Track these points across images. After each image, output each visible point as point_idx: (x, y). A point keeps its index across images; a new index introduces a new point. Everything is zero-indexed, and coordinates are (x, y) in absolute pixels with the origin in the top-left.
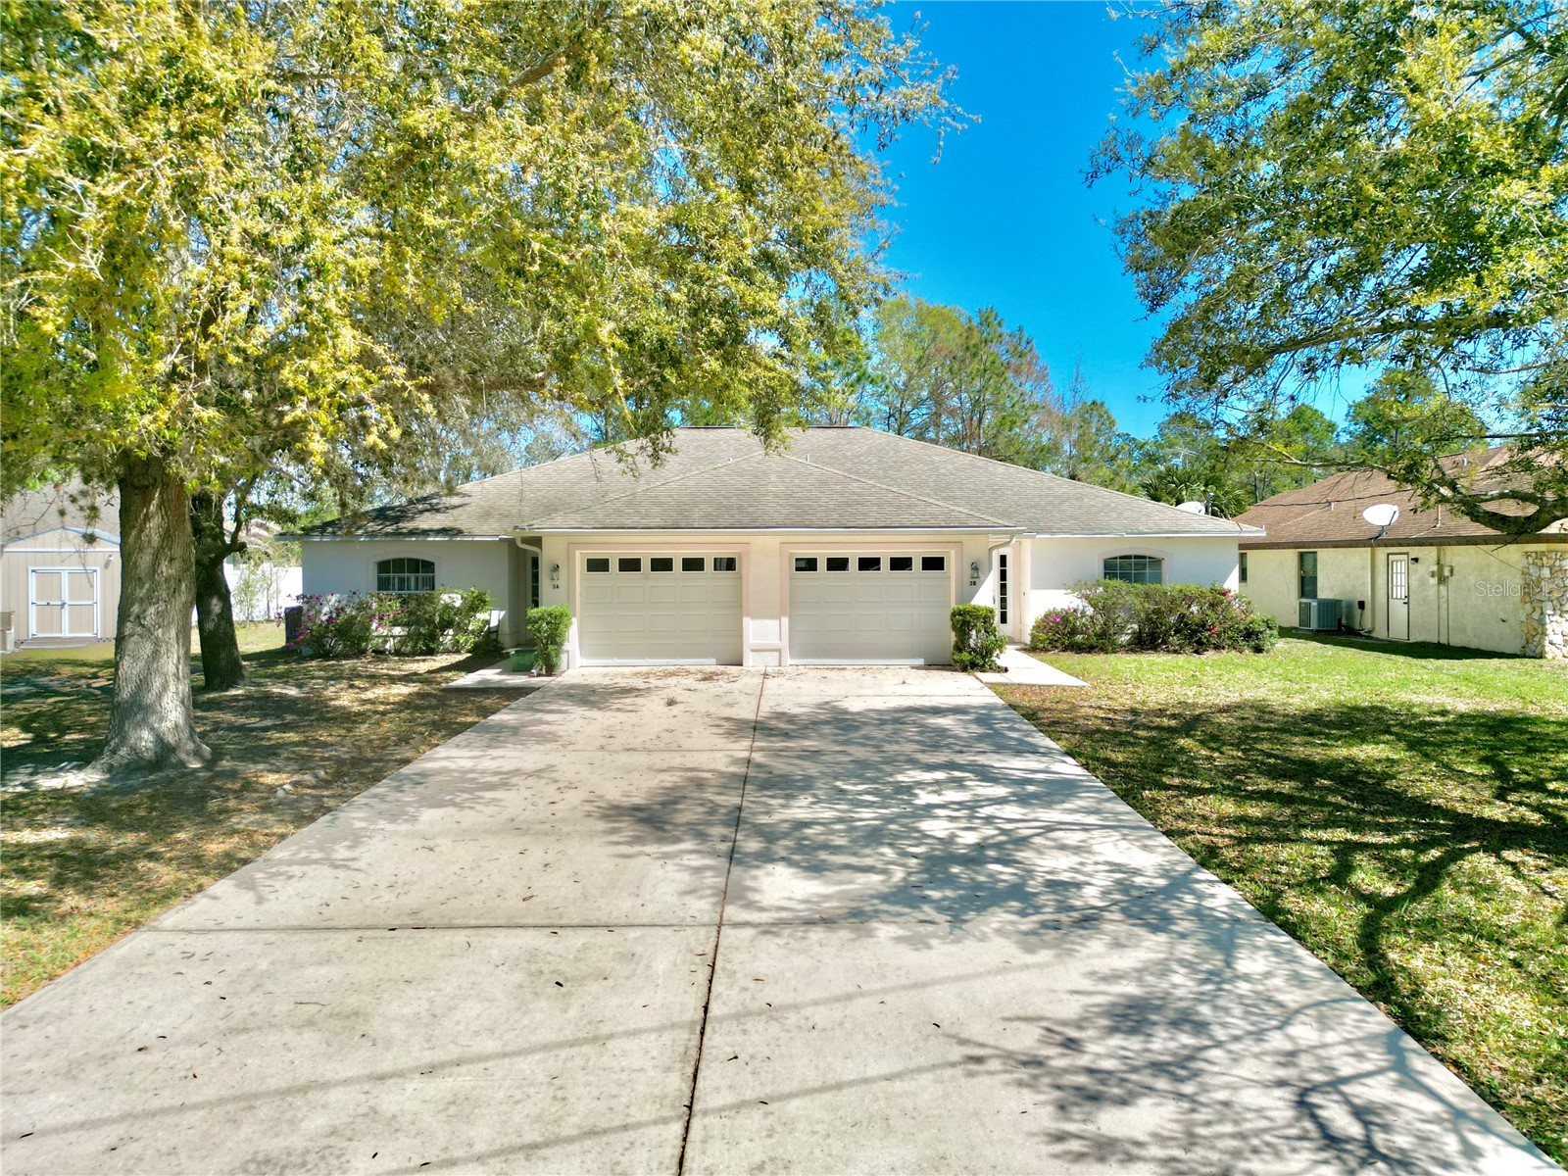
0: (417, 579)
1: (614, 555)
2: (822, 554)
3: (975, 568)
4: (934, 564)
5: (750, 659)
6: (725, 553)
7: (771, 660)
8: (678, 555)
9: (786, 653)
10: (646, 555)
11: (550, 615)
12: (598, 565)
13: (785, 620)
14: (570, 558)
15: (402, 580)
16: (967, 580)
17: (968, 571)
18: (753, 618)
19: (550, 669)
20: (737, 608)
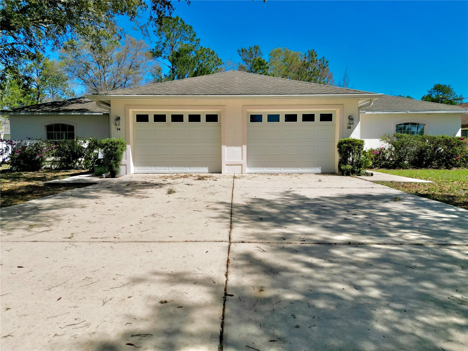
0: (66, 134)
1: (151, 112)
2: (265, 112)
3: (351, 118)
4: (326, 118)
5: (225, 169)
6: (212, 111)
7: (237, 171)
8: (186, 112)
9: (245, 165)
10: (168, 112)
11: (112, 142)
12: (142, 118)
13: (245, 147)
14: (126, 114)
15: (58, 134)
16: (346, 125)
17: (347, 120)
18: (227, 146)
19: (113, 174)
20: (219, 142)
